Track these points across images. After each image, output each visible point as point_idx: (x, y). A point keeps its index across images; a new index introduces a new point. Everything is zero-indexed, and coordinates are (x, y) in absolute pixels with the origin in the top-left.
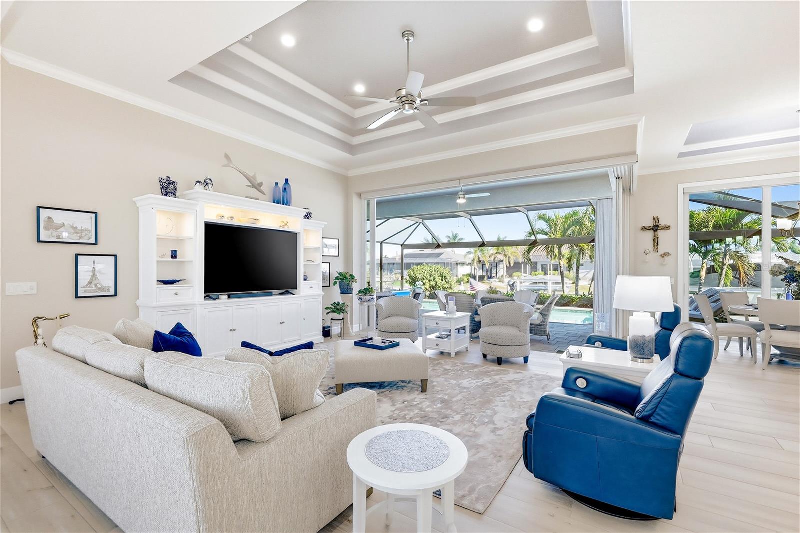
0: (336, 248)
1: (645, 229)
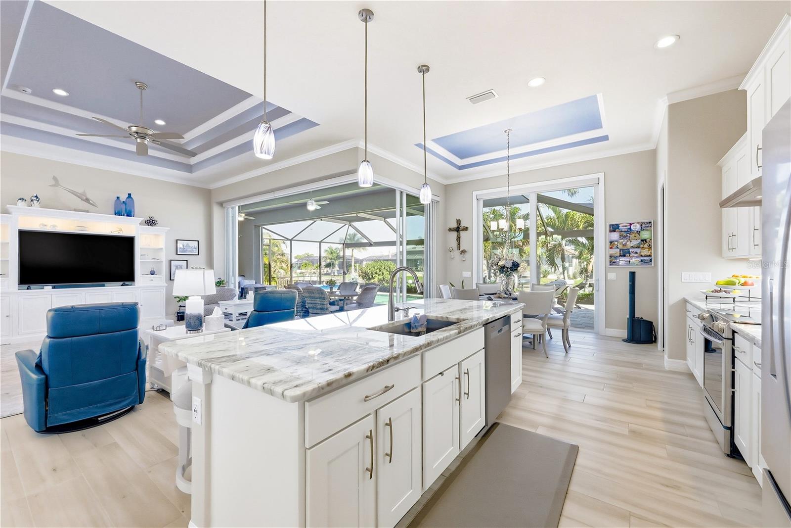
0: (196, 249)
1: (450, 230)
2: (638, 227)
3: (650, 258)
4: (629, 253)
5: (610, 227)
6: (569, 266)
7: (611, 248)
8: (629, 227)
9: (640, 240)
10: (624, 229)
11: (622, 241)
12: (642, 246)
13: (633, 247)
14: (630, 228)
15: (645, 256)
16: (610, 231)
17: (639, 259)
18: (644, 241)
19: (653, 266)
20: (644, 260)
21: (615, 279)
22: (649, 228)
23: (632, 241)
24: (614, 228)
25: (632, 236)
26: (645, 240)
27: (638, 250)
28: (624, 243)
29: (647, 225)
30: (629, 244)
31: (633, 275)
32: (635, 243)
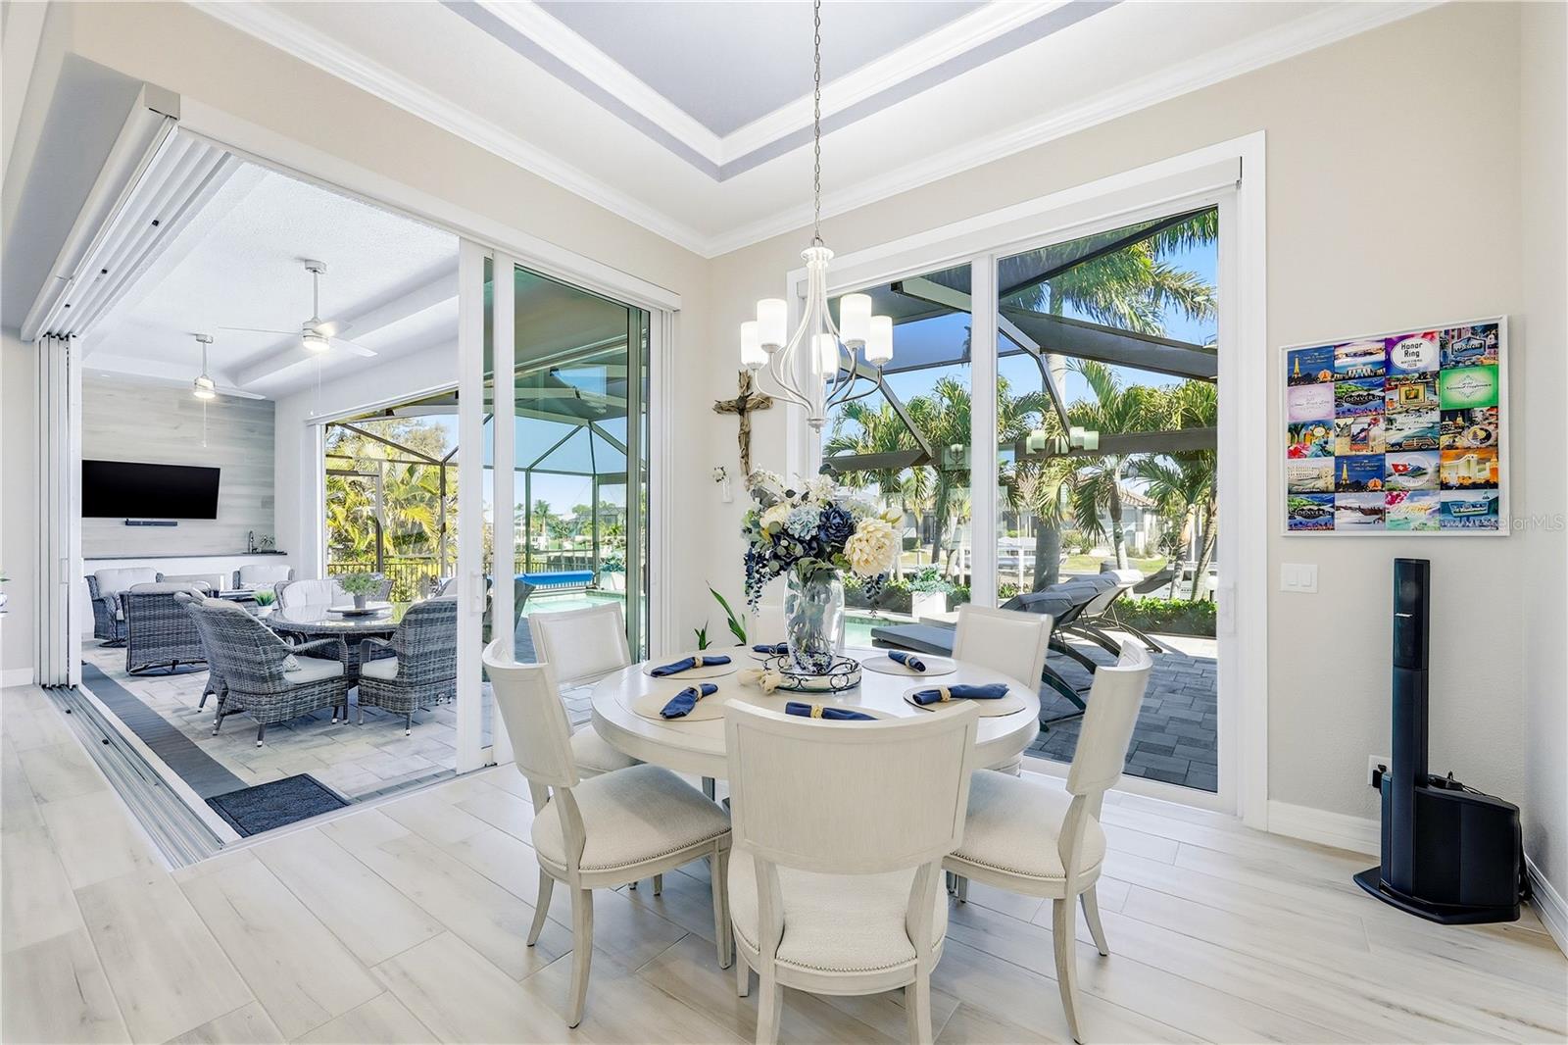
1: (720, 409)
2: (1428, 356)
3: (1491, 494)
4: (1380, 472)
5: (1291, 363)
6: (1137, 530)
7: (1294, 454)
8: (1381, 357)
9: (1435, 416)
10: (1361, 366)
11: (1349, 421)
12: (1445, 440)
13: (1397, 448)
14: (1387, 363)
15: (1462, 487)
16: (1292, 381)
17: (1434, 501)
18: (1459, 416)
19: (1504, 531)
20: (1459, 504)
21: (1313, 589)
22: (1486, 358)
23: (1400, 419)
24: (1307, 367)
25: (1396, 396)
26: (1466, 413)
27: (1427, 461)
28: (1355, 430)
29: (1475, 343)
30: (1381, 436)
31: (1413, 575)
32: (1410, 426)
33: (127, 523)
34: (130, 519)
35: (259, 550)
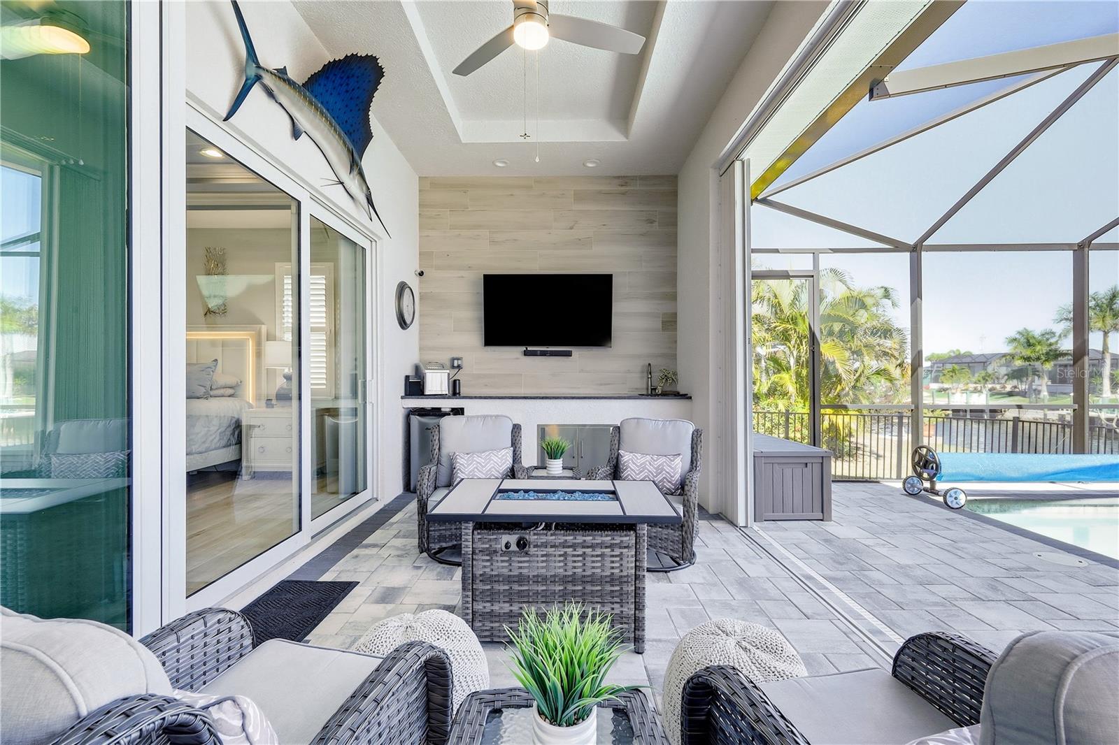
33: (526, 353)
34: (530, 348)
35: (659, 391)
